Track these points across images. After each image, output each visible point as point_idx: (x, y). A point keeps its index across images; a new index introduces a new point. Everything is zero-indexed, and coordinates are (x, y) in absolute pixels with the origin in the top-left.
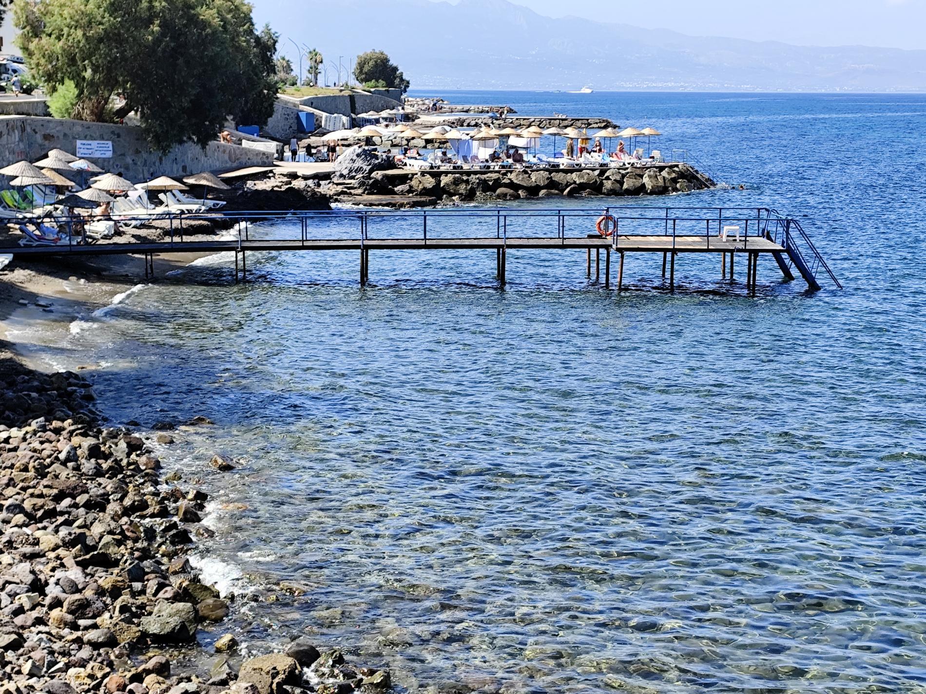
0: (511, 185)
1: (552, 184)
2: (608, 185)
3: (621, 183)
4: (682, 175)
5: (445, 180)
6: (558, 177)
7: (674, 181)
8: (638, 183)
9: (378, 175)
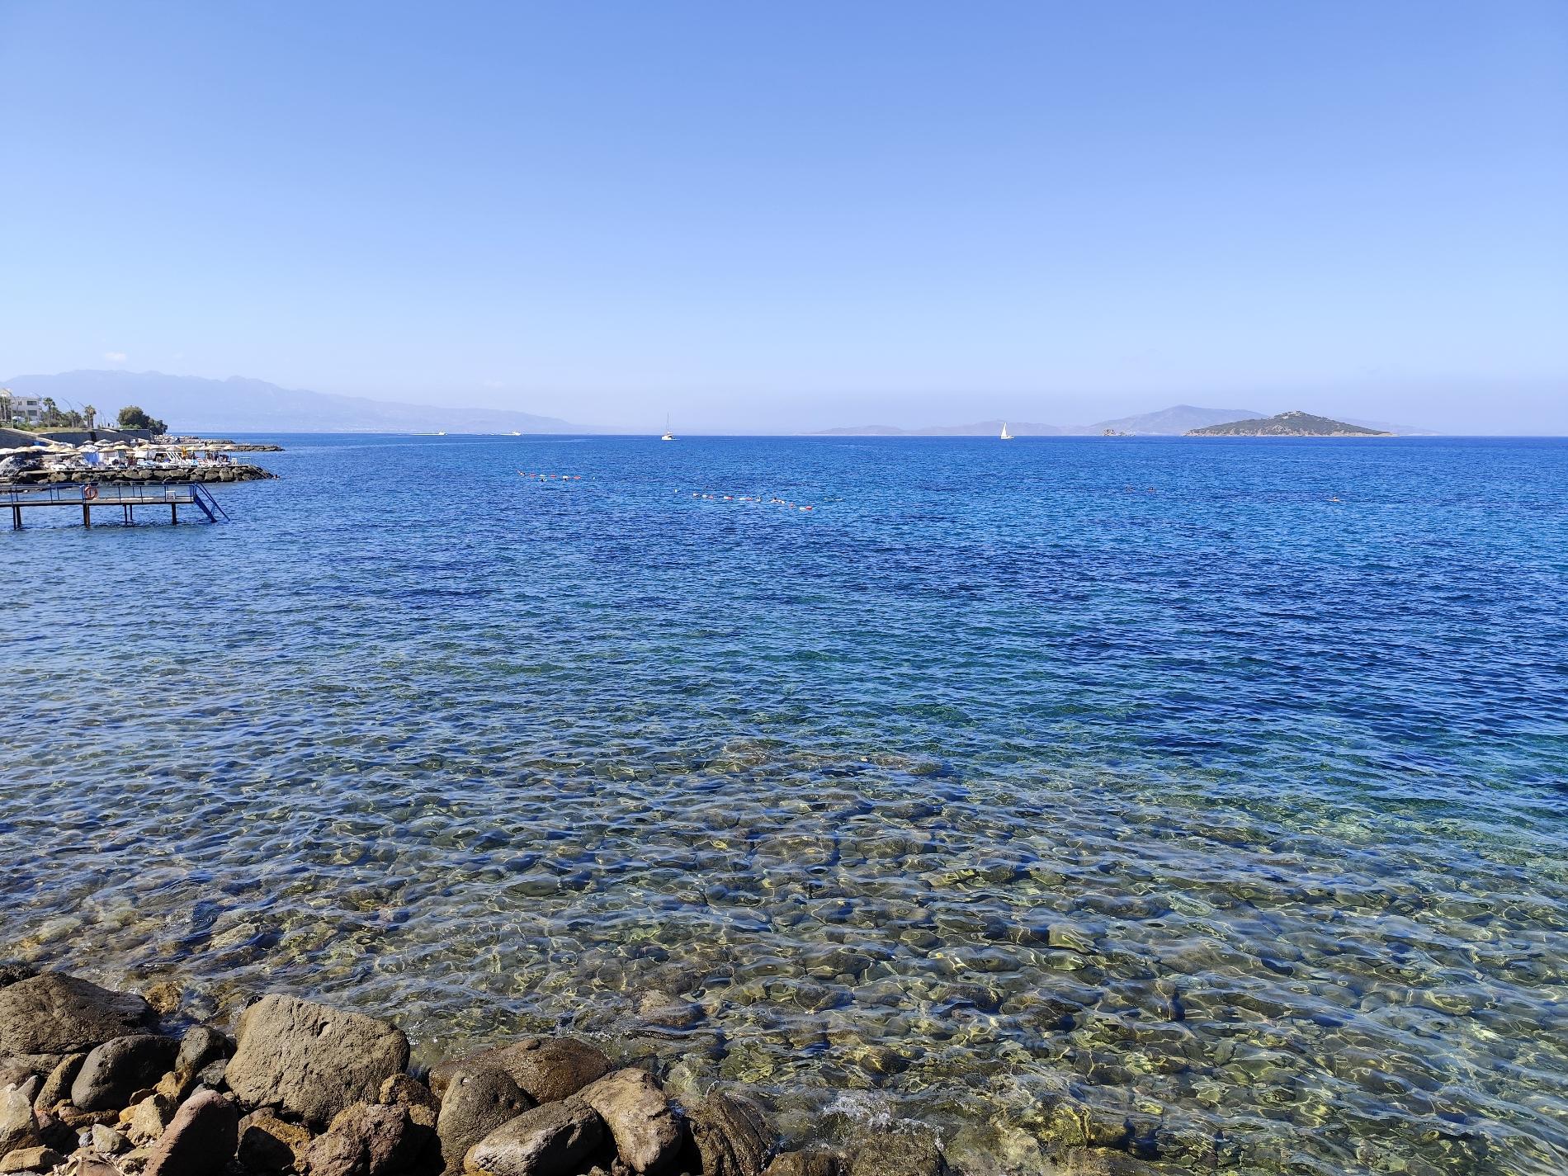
0: (124, 478)
1: (153, 477)
2: (193, 477)
3: (203, 476)
4: (247, 472)
5: (74, 476)
6: (157, 473)
7: (241, 474)
8: (215, 476)
9: (24, 474)
